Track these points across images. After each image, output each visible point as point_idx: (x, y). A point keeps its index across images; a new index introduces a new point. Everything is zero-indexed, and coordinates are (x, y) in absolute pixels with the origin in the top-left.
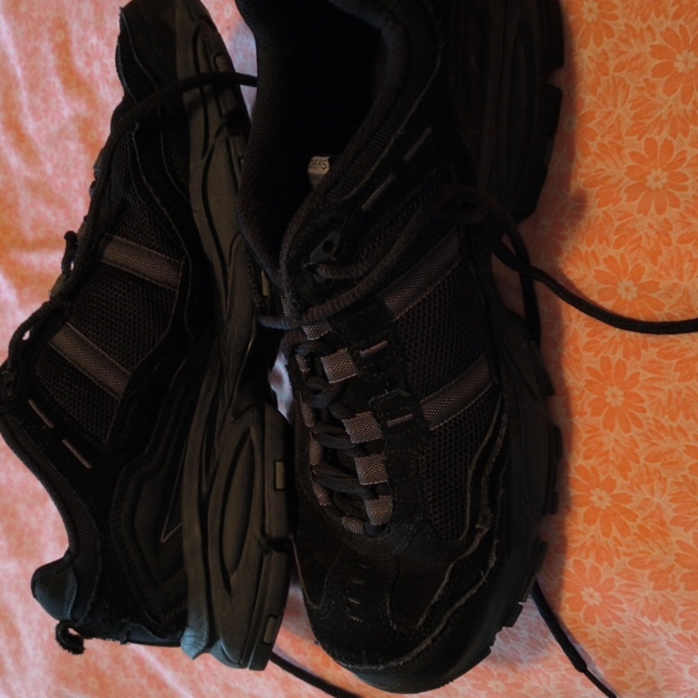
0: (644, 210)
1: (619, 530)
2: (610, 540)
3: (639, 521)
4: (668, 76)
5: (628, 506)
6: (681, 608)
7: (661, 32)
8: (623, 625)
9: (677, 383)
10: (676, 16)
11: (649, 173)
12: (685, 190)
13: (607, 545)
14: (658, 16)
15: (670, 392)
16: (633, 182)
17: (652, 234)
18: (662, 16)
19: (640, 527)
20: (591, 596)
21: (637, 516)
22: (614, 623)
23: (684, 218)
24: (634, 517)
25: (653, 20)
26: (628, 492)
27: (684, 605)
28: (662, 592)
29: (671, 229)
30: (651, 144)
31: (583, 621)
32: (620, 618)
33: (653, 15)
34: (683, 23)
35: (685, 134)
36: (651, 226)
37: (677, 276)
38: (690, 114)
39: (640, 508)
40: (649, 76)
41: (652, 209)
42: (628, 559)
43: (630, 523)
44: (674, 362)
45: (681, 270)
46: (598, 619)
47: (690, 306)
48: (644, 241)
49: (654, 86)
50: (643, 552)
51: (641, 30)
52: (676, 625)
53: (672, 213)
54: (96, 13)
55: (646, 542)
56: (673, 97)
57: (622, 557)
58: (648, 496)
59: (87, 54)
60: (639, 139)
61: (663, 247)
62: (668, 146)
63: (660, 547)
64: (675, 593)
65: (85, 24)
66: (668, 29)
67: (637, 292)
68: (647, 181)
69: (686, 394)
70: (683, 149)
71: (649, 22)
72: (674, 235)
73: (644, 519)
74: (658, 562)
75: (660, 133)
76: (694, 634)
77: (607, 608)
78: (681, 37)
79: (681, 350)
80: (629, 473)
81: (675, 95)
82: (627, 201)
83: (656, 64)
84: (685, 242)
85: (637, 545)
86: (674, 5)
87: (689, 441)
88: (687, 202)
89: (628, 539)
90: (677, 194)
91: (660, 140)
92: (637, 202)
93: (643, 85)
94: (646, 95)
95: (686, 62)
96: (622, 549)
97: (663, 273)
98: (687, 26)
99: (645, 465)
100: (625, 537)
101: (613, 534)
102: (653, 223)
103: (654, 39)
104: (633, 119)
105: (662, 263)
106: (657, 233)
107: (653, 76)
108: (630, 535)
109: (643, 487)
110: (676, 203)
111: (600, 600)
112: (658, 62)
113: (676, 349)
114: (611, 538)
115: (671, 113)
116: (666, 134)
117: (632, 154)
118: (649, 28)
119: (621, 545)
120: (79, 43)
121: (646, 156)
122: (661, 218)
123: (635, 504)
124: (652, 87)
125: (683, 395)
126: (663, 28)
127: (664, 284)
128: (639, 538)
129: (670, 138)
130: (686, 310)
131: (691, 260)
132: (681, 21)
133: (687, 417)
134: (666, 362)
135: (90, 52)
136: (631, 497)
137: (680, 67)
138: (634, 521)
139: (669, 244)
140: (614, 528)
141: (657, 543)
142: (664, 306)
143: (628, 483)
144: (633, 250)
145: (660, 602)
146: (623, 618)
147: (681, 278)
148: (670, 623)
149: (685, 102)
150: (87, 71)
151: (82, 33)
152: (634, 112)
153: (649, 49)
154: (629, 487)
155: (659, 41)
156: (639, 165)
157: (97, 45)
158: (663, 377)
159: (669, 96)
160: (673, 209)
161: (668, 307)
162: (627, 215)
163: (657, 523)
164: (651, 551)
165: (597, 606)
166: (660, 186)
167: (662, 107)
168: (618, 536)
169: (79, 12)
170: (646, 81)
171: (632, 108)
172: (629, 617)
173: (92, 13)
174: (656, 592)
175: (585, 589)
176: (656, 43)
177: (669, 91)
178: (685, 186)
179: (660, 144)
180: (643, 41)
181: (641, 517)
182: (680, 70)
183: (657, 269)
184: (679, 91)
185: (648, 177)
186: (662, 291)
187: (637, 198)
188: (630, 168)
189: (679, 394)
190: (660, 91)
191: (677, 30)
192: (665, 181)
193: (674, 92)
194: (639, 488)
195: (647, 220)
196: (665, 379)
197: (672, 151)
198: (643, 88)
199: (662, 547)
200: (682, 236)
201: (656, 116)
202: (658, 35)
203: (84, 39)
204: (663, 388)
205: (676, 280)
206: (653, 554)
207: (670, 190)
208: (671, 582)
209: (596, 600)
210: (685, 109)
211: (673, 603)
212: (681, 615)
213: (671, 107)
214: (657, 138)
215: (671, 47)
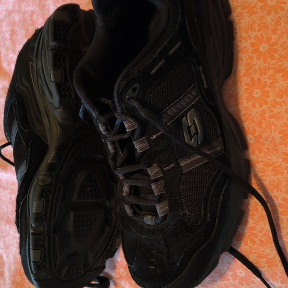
0: (254, 106)
1: (251, 242)
2: (248, 247)
3: (259, 238)
4: (257, 53)
5: (254, 232)
6: (280, 275)
7: (253, 37)
8: (255, 285)
9: (272, 177)
10: (259, 31)
11: (254, 91)
12: (269, 97)
13: (247, 250)
14: (252, 31)
15: (270, 181)
16: (248, 95)
17: (258, 116)
18: (254, 31)
19: (260, 240)
20: (241, 273)
21: (258, 236)
22: (251, 284)
23: (270, 109)
24: (257, 236)
25: (250, 33)
26: (254, 225)
27: (281, 273)
28: (271, 268)
29: (265, 113)
30: (252, 79)
31: (238, 285)
32: (254, 281)
33: (250, 31)
34: (262, 33)
35: (265, 75)
36: (257, 113)
37: (269, 132)
38: (267, 67)
39: (260, 232)
40: (250, 54)
41: (257, 106)
42: (256, 255)
43: (255, 239)
44: (271, 168)
45: (271, 130)
46: (244, 283)
47: (275, 144)
48: (255, 119)
49: (252, 58)
50: (262, 251)
51: (246, 37)
52: (278, 282)
53: (265, 107)
54: (12, 44)
55: (263, 247)
56: (260, 61)
57: (253, 254)
58: (263, 226)
59: (8, 61)
60: (248, 78)
61: (263, 121)
62: (259, 80)
63: (269, 248)
64: (277, 268)
65: (7, 49)
66: (256, 36)
67: (254, 140)
68: (253, 94)
69: (277, 182)
70: (266, 80)
71: (249, 34)
72: (267, 116)
73: (261, 237)
74: (269, 255)
75: (256, 75)
76: (286, 286)
77: (248, 277)
78: (261, 38)
79: (273, 163)
80: (255, 217)
81: (261, 60)
82: (247, 103)
83: (252, 50)
84: (271, 118)
85: (260, 248)
86: (258, 26)
87: (279, 201)
88: (271, 102)
89: (255, 246)
90: (267, 99)
91: (256, 78)
92: (251, 103)
93: (248, 58)
94: (250, 61)
95: (264, 48)
96: (253, 251)
97: (264, 131)
98: (263, 34)
99: (261, 213)
100: (254, 245)
101: (249, 244)
102: (257, 111)
103: (251, 40)
104: (245, 70)
105: (263, 127)
106: (260, 115)
107: (252, 54)
108: (256, 244)
109: (261, 222)
110: (266, 103)
111: (245, 274)
112: (253, 48)
113: (271, 163)
114: (248, 246)
115: (260, 67)
116: (258, 75)
117: (246, 84)
118: (249, 36)
119: (252, 249)
120: (5, 57)
121: (252, 84)
122: (261, 109)
123: (257, 231)
124: (251, 58)
125: (276, 182)
126: (254, 36)
127: (264, 136)
128: (260, 245)
129: (260, 77)
130: (274, 146)
131: (275, 125)
132: (261, 32)
133: (278, 191)
134: (267, 168)
135: (10, 60)
136: (256, 227)
137: (261, 49)
138: (257, 238)
139: (265, 119)
140: (249, 242)
141: (268, 247)
142: (265, 144)
143: (254, 221)
144: (251, 123)
145: (271, 273)
146: (255, 281)
147: (271, 132)
148: (275, 281)
149: (265, 63)
150: (8, 68)
151: (6, 53)
152: (246, 68)
153: (250, 44)
154: (255, 223)
155: (253, 41)
156: (249, 88)
157: (13, 57)
158: (267, 175)
159: (258, 61)
160: (266, 106)
161: (267, 144)
162: (247, 109)
163: (267, 238)
164: (265, 251)
165: (243, 277)
166: (259, 96)
167: (256, 65)
168: (251, 245)
169: (5, 45)
170: (249, 56)
171: (245, 67)
172: (258, 281)
173: (10, 44)
174: (269, 268)
175: (238, 270)
176: (252, 41)
177: (258, 59)
178: (269, 96)
179: (256, 79)
180: (247, 41)
181: (260, 236)
182: (262, 51)
183: (261, 129)
184: (262, 59)
185: (254, 92)
186: (264, 138)
187: (250, 102)
188: (245, 89)
189: (274, 181)
190: (255, 59)
191: (259, 36)
192: (261, 94)
193: (260, 59)
194: (259, 223)
195: (255, 110)
196: (268, 176)
197: (261, 82)
198: (248, 59)
199: (270, 248)
200: (270, 116)
201: (254, 69)
202: (252, 39)
203: (7, 55)
204: (267, 179)
205: (269, 134)
206: (267, 251)
207: (263, 97)
208: (275, 263)
209: (243, 274)
210: (265, 65)
211: (276, 273)
212: (280, 278)
213: (259, 65)
214: (254, 77)
215: (257, 42)
